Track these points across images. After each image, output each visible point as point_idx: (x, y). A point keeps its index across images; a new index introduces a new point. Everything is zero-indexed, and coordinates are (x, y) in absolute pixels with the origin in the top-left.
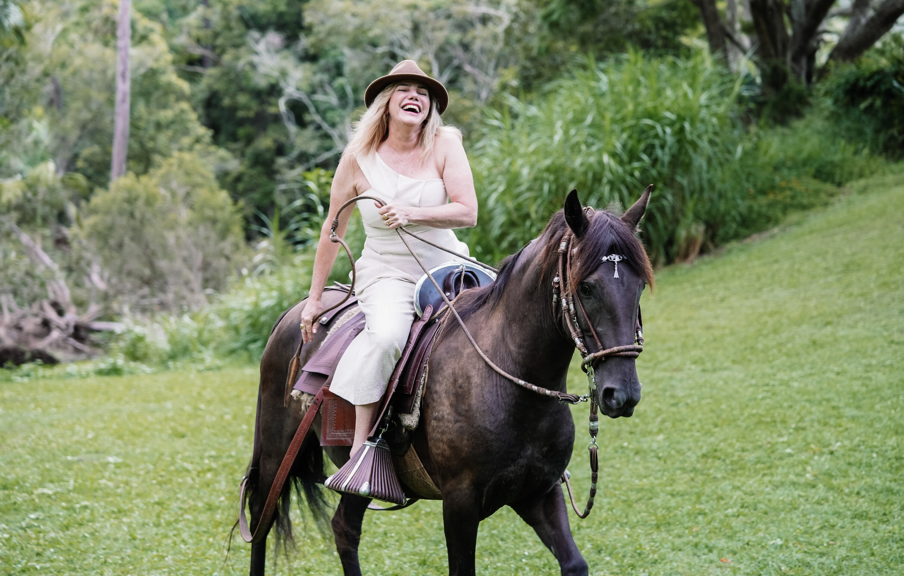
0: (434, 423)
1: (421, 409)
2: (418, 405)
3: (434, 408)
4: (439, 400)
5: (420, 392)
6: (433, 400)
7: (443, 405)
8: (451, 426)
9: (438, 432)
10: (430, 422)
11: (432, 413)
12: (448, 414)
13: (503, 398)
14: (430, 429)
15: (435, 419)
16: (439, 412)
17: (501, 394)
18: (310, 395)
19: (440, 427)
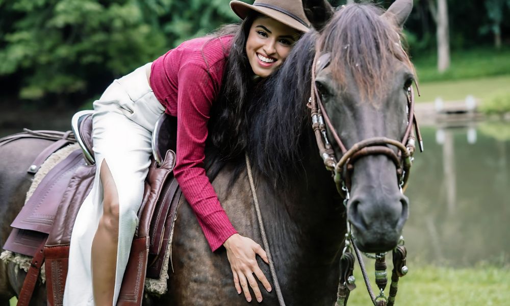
0: (193, 285)
1: (169, 272)
2: (165, 267)
3: (192, 268)
4: (198, 259)
5: (169, 253)
6: (190, 258)
7: (204, 264)
8: (217, 289)
9: (200, 297)
10: (188, 284)
11: (189, 274)
12: (212, 276)
13: (283, 260)
14: (187, 293)
15: (195, 281)
16: (199, 273)
17: (281, 255)
18: (23, 256)
19: (202, 291)
